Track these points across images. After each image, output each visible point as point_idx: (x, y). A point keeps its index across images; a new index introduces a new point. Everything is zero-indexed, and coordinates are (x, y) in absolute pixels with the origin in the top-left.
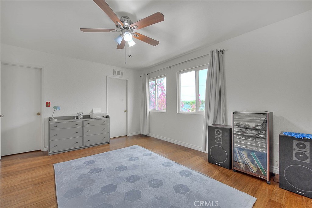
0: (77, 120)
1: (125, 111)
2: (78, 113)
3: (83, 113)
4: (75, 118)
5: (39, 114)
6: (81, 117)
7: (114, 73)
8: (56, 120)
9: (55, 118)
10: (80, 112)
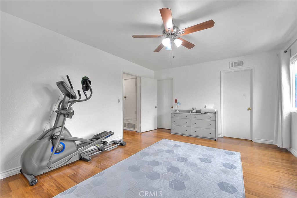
0: (192, 113)
1: (249, 109)
2: (192, 108)
3: (196, 108)
4: (190, 112)
5: (172, 107)
6: (194, 111)
7: (230, 66)
8: (179, 112)
9: (179, 110)
10: (194, 107)
